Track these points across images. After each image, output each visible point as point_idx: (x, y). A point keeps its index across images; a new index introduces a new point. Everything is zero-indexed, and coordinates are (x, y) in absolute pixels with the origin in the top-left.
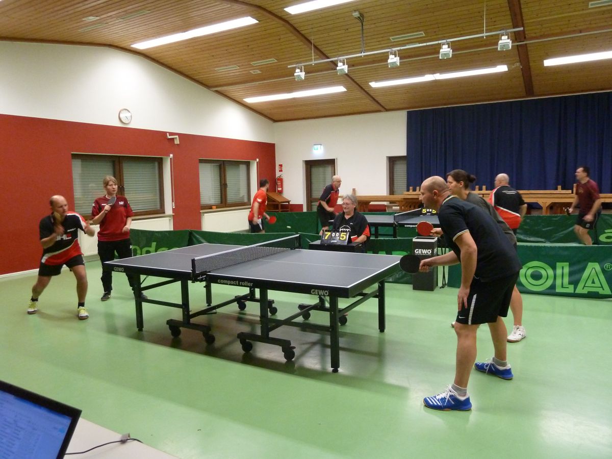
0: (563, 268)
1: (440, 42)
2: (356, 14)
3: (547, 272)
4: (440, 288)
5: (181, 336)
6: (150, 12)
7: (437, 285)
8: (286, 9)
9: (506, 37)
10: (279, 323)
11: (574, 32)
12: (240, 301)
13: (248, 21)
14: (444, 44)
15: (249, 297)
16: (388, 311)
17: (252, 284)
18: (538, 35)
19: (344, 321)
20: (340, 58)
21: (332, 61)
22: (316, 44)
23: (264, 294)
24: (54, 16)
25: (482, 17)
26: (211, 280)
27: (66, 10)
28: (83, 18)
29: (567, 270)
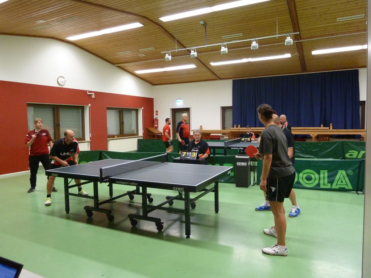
0: (324, 173)
1: (251, 39)
2: (202, 22)
3: (315, 176)
4: (252, 186)
5: (93, 217)
6: (77, 18)
7: (250, 184)
8: (160, 19)
9: (290, 37)
10: (154, 208)
11: (329, 35)
12: (131, 194)
13: (137, 25)
14: (253, 41)
15: (136, 192)
16: (220, 200)
17: (137, 184)
18: (308, 36)
19: (194, 206)
20: (192, 48)
21: (188, 50)
22: (178, 39)
23: (144, 190)
24: (18, 20)
25: (276, 25)
26: (112, 181)
27: (26, 16)
28: (37, 21)
29: (326, 175)
